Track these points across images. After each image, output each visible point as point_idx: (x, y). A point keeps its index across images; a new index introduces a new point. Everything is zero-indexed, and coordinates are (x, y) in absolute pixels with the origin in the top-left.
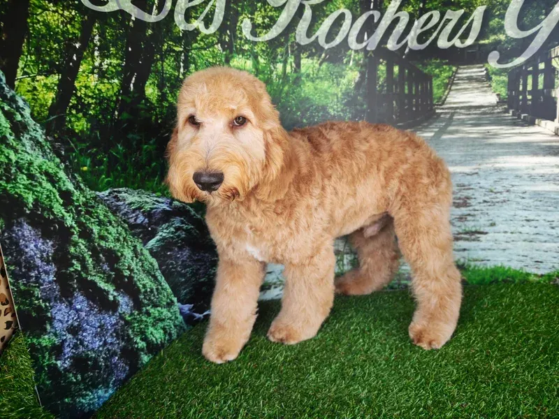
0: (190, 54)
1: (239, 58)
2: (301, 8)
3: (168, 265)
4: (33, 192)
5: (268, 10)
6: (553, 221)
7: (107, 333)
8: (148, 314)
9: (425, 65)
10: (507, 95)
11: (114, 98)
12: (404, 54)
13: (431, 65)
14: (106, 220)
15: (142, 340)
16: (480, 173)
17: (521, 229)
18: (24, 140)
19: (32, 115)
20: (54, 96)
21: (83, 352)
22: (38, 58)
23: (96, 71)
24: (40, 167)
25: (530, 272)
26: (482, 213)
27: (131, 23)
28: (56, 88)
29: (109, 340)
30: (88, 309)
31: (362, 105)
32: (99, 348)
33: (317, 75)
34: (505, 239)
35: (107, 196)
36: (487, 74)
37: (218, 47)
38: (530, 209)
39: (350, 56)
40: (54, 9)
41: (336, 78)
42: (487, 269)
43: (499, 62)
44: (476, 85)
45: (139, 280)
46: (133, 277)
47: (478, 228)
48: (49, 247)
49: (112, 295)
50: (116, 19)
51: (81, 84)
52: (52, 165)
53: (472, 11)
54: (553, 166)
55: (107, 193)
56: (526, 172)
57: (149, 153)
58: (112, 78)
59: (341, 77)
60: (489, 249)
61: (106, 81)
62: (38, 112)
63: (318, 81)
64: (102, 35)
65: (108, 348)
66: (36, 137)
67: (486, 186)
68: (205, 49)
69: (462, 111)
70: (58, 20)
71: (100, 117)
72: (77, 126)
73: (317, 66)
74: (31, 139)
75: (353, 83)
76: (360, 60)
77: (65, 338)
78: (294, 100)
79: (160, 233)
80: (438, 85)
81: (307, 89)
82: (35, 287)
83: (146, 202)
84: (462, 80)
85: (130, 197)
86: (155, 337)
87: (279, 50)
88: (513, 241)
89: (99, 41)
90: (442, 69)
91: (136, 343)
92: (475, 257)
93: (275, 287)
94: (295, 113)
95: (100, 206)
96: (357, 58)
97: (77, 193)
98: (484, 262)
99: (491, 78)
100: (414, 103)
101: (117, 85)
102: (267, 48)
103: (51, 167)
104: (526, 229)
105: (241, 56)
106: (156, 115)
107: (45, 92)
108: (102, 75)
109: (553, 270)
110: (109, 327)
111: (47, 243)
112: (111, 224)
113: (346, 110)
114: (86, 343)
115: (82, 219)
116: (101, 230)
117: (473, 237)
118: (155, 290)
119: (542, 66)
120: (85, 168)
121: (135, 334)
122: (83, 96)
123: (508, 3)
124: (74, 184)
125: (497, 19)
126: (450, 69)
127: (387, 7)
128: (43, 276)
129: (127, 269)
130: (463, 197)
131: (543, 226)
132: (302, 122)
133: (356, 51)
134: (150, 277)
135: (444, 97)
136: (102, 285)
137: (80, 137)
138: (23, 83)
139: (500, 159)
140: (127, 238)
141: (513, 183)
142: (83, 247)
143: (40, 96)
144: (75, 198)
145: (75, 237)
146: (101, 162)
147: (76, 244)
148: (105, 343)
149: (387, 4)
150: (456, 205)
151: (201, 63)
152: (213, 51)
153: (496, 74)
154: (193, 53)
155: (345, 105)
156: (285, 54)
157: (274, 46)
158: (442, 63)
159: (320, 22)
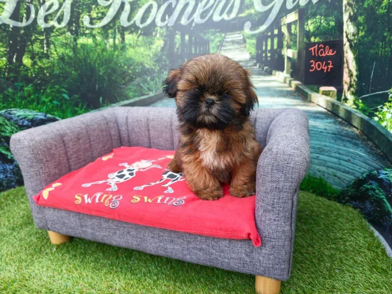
0: (50, 39)
1: (83, 39)
2: (123, 5)
5: (100, 9)
9: (205, 34)
10: (256, 53)
11: (4, 67)
12: (192, 27)
13: (209, 33)
14: (4, 123)
27: (10, 29)
31: (165, 61)
33: (136, 43)
35: (4, 113)
36: (244, 38)
37: (69, 33)
39: (157, 31)
41: (149, 45)
43: (251, 29)
44: (237, 46)
54: (282, 105)
55: (4, 111)
57: (29, 91)
58: (2, 57)
59: (151, 44)
63: (137, 48)
68: (59, 36)
73: (136, 38)
75: (160, 48)
76: (163, 33)
78: (122, 59)
80: (213, 47)
81: (130, 53)
83: (29, 115)
84: (228, 43)
85: (19, 113)
87: (110, 31)
90: (215, 36)
94: (123, 67)
96: (161, 32)
99: (246, 41)
101: (5, 60)
102: (101, 31)
105: (84, 37)
106: (31, 73)
110: (9, 170)
112: (7, 125)
113: (156, 65)
119: (276, 32)
126: (221, 36)
132: (128, 72)
133: (161, 27)
148: (6, 177)
151: (58, 44)
152: (65, 36)
153: (249, 38)
154: (52, 39)
155: (155, 61)
156: (114, 33)
157: (106, 29)
158: (216, 31)
159: (136, 11)
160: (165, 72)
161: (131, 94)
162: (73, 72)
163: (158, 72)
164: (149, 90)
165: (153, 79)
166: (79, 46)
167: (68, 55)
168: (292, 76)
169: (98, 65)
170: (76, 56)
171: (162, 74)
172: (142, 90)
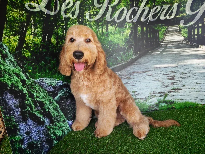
0: (67, 26)
2: (108, 8)
3: (63, 106)
4: (11, 81)
5: (95, 9)
7: (41, 133)
8: (56, 125)
9: (156, 26)
10: (187, 36)
11: (40, 44)
12: (147, 23)
13: (158, 26)
14: (39, 90)
15: (54, 135)
16: (178, 66)
17: (195, 87)
18: (7, 61)
19: (9, 51)
20: (17, 44)
21: (32, 141)
22: (11, 30)
23: (33, 34)
24: (13, 71)
25: (199, 103)
26: (180, 82)
27: (45, 15)
28: (18, 41)
29: (41, 136)
30: (33, 125)
31: (132, 43)
32: (38, 139)
33: (115, 32)
34: (189, 91)
35: (39, 81)
36: (180, 29)
37: (78, 22)
38: (198, 79)
39: (127, 24)
40: (16, 11)
41: (122, 33)
42: (182, 103)
43: (184, 24)
44: (175, 33)
45: (52, 112)
46: (50, 111)
47: (178, 87)
48: (17, 102)
49: (42, 119)
50: (39, 14)
51: (27, 39)
52: (17, 70)
53: (173, 5)
55: (39, 80)
56: (196, 65)
57: (54, 64)
58: (39, 36)
59: (124, 32)
60: (183, 95)
61: (36, 37)
62: (11, 50)
63: (115, 34)
64: (34, 20)
65: (41, 139)
66: (11, 60)
67: (181, 71)
68: (73, 24)
69: (171, 43)
70: (18, 15)
71: (35, 51)
72: (26, 55)
73: (114, 29)
74: (9, 60)
75: (128, 35)
76: (131, 26)
77: (24, 136)
78: (106, 42)
79: (59, 94)
80: (161, 34)
81: (111, 37)
82: (12, 117)
83: (54, 83)
84: (169, 31)
85: (48, 81)
86: (59, 134)
87: (100, 24)
88: (192, 92)
89: (33, 22)
90: (162, 28)
91: (52, 137)
92: (178, 98)
94: (107, 47)
95: (36, 85)
96: (129, 25)
97: (27, 80)
98: (181, 100)
99: (181, 30)
100: (152, 41)
101: (41, 39)
102: (95, 23)
103: (17, 71)
104: (197, 87)
106: (56, 50)
107: (14, 42)
108: (35, 35)
110: (41, 131)
111: (17, 100)
113: (126, 45)
114: (33, 138)
115: (30, 90)
116: (37, 94)
117: (177, 91)
118: (58, 116)
119: (200, 25)
120: (30, 71)
121: (51, 133)
122: (28, 43)
123: (187, 1)
124: (26, 77)
125: (182, 8)
126: (165, 27)
127: (140, 6)
128: (16, 113)
129: (47, 109)
130: (172, 76)
131: (203, 85)
132: (110, 50)
133: (129, 23)
134: (56, 111)
135: (164, 38)
136: (38, 115)
137: (27, 59)
138: (5, 39)
139: (186, 61)
140: (47, 97)
141: (191, 70)
142: (30, 101)
143: (12, 44)
144: (27, 82)
145: (27, 97)
146: (36, 68)
147: (28, 100)
149: (140, 4)
150: (170, 79)
153: (183, 29)
155: (126, 43)
156: (103, 25)
157: (98, 22)
158: (162, 25)
159: (115, 12)
160: (132, 49)
161: (111, 64)
163: (128, 49)
164: (122, 60)
165: (124, 53)
171: (130, 51)
172: (117, 60)
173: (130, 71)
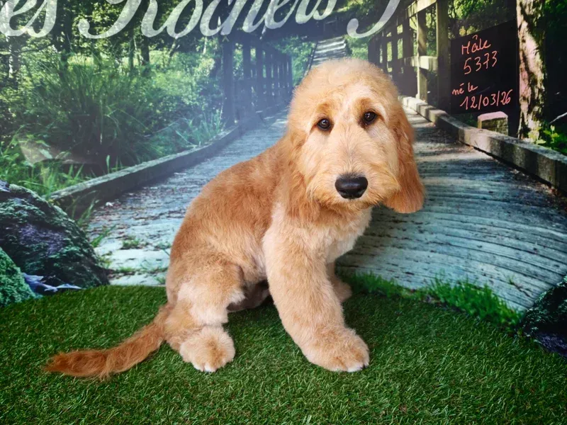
0: (20, 56)
1: (78, 56)
5: (107, 8)
6: (421, 223)
9: (283, 45)
12: (260, 35)
13: (289, 44)
17: (389, 232)
25: (401, 285)
31: (218, 93)
33: (168, 65)
34: (373, 243)
36: (347, 46)
37: (53, 46)
39: (203, 43)
41: (189, 67)
42: (356, 277)
43: (359, 31)
59: (195, 66)
60: (358, 254)
63: (169, 71)
68: (37, 51)
73: (168, 56)
75: (208, 71)
76: (214, 46)
78: (144, 91)
80: (297, 66)
81: (158, 80)
84: (322, 57)
87: (123, 45)
88: (383, 246)
90: (300, 47)
93: (140, 274)
94: (147, 104)
96: (210, 44)
98: (352, 268)
99: (352, 51)
100: (273, 88)
102: (109, 44)
104: (395, 233)
105: (79, 54)
109: (425, 285)
119: (400, 29)
126: (310, 45)
131: (412, 228)
132: (155, 112)
133: (210, 38)
151: (34, 64)
152: (47, 52)
153: (355, 46)
154: (24, 56)
155: (200, 94)
156: (131, 48)
157: (117, 41)
158: (301, 40)
159: (167, 12)
160: (217, 111)
161: (160, 149)
162: (59, 112)
163: (206, 111)
164: (192, 141)
165: (197, 123)
166: (70, 69)
167: (50, 84)
168: (429, 102)
169: (104, 100)
170: (65, 85)
171: (212, 115)
172: (178, 142)
173: (213, 173)
